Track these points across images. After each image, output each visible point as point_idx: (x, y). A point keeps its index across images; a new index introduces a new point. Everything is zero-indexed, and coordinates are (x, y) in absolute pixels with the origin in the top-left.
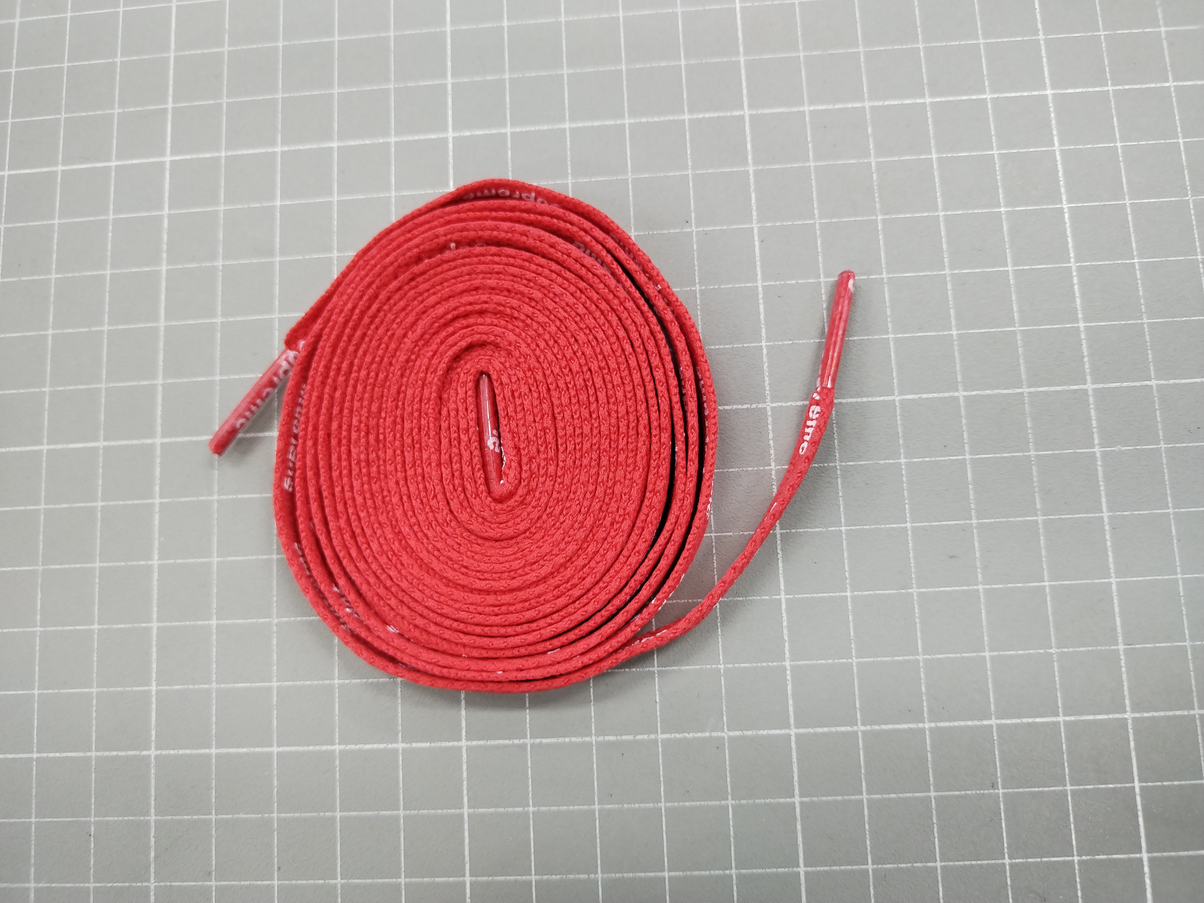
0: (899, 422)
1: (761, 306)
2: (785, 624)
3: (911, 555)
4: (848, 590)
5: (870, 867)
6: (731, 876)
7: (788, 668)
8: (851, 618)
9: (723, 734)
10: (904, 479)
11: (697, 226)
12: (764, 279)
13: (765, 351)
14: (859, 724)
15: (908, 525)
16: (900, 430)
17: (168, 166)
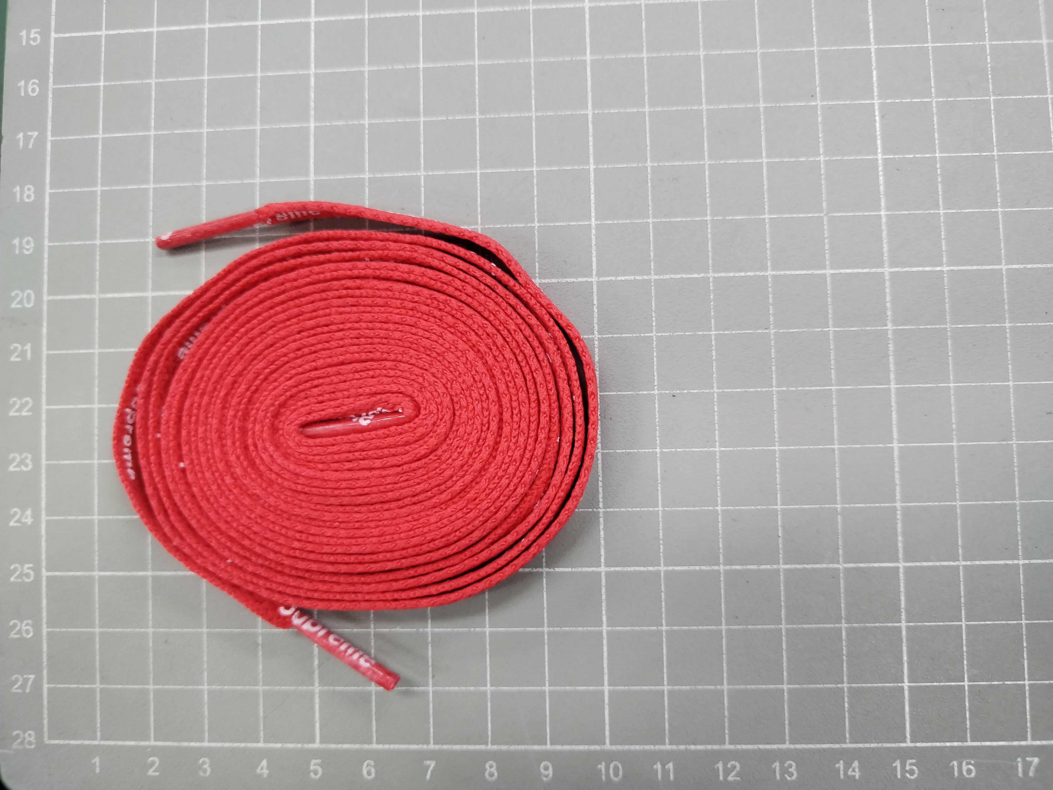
0: (1005, 290)
1: (881, 178)
2: (897, 469)
3: (1012, 411)
4: (955, 440)
5: (966, 683)
6: (842, 689)
7: (899, 508)
8: (956, 465)
9: (839, 566)
10: (1008, 342)
11: (822, 100)
12: (884, 153)
13: (884, 220)
14: (960, 559)
15: (1011, 383)
16: (1006, 297)
17: (313, 27)
